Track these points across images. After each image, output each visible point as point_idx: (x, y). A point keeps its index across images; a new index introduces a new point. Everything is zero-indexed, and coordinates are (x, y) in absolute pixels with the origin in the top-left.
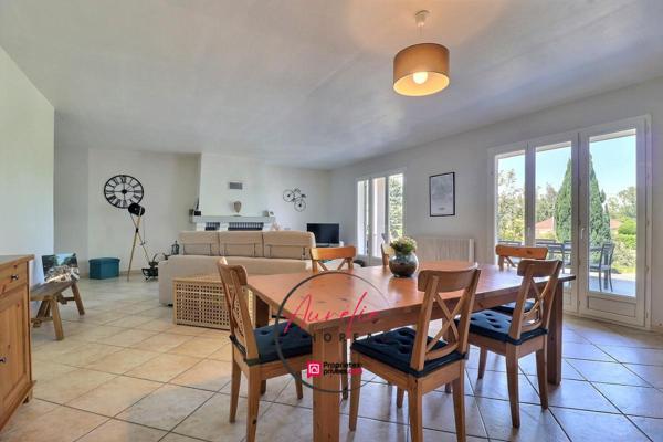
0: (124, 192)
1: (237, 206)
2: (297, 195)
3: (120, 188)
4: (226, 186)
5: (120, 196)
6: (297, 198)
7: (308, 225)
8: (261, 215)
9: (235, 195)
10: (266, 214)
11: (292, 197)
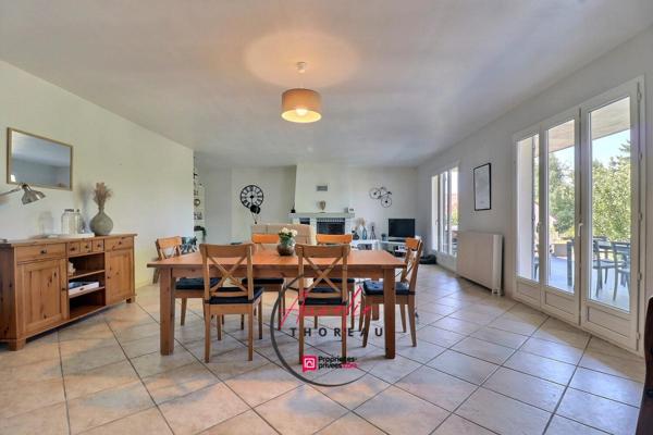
0: (252, 197)
1: (322, 205)
2: (383, 193)
3: (249, 194)
4: (315, 189)
5: (249, 200)
6: (383, 196)
7: (390, 220)
8: (343, 211)
9: (322, 196)
10: (346, 211)
11: (378, 195)
